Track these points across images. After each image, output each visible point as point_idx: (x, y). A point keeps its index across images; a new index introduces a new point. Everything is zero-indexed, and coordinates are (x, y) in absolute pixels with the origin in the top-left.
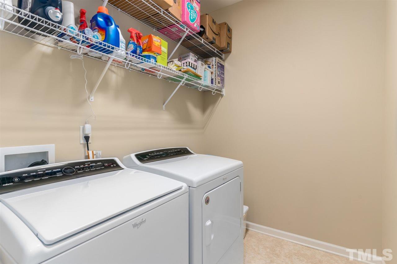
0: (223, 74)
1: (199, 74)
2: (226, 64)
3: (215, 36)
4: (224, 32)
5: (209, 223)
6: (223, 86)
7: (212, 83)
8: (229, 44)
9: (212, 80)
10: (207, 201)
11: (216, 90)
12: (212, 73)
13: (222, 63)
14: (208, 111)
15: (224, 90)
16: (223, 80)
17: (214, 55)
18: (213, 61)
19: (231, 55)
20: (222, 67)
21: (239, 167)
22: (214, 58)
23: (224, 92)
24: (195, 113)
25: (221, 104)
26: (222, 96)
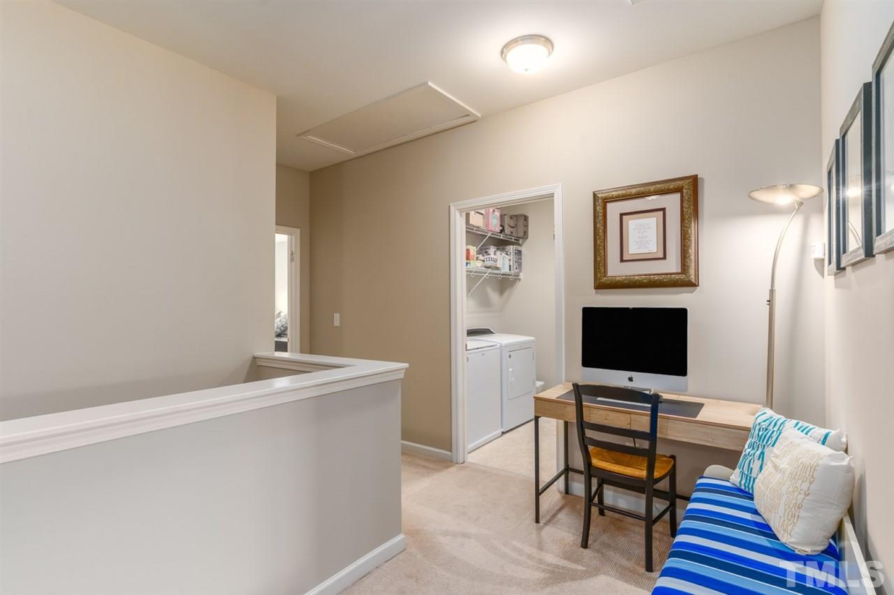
0: (521, 259)
1: (498, 266)
2: (523, 249)
3: (512, 230)
4: (521, 222)
5: (511, 369)
6: (520, 271)
7: (510, 270)
8: (526, 233)
9: (510, 266)
10: (510, 356)
11: (514, 276)
12: (510, 260)
13: (519, 248)
14: (506, 294)
15: (521, 274)
16: (520, 265)
17: (512, 244)
18: (511, 248)
19: (528, 240)
20: (519, 253)
21: (533, 341)
22: (512, 247)
23: (522, 276)
24: (494, 296)
25: (519, 287)
26: (520, 279)
